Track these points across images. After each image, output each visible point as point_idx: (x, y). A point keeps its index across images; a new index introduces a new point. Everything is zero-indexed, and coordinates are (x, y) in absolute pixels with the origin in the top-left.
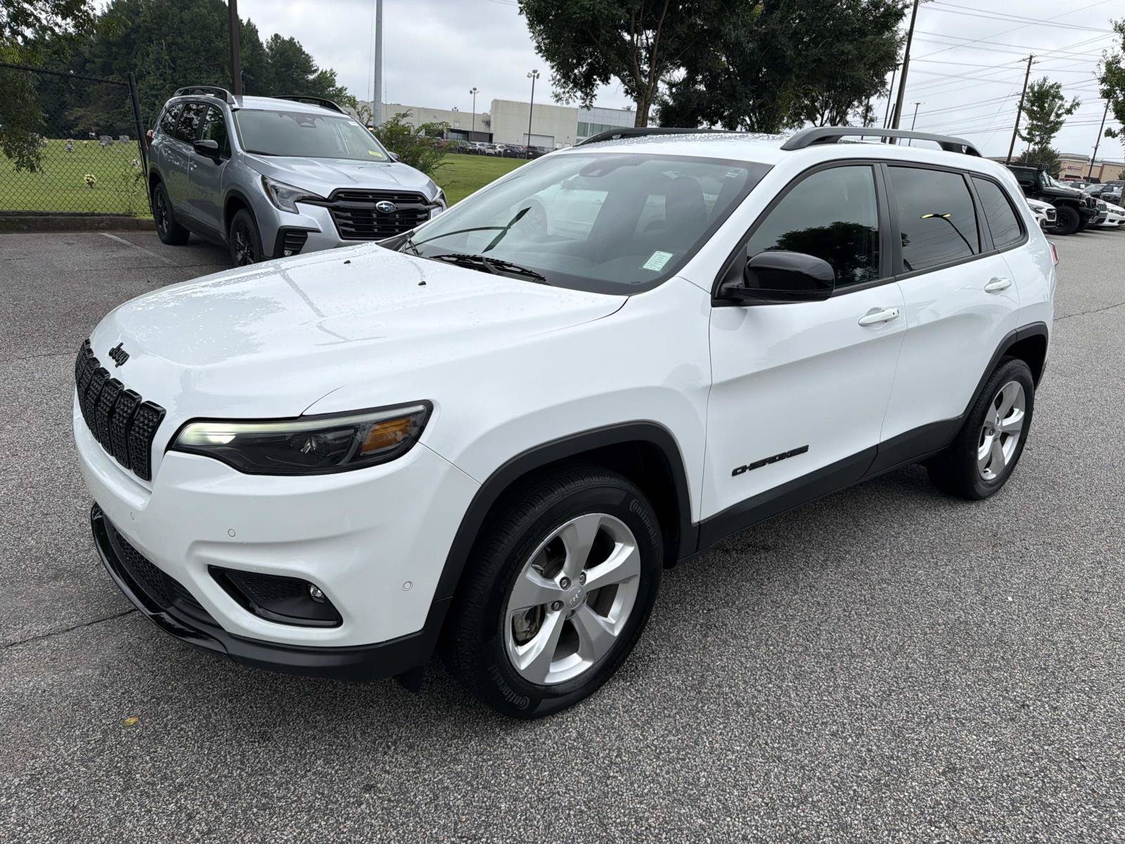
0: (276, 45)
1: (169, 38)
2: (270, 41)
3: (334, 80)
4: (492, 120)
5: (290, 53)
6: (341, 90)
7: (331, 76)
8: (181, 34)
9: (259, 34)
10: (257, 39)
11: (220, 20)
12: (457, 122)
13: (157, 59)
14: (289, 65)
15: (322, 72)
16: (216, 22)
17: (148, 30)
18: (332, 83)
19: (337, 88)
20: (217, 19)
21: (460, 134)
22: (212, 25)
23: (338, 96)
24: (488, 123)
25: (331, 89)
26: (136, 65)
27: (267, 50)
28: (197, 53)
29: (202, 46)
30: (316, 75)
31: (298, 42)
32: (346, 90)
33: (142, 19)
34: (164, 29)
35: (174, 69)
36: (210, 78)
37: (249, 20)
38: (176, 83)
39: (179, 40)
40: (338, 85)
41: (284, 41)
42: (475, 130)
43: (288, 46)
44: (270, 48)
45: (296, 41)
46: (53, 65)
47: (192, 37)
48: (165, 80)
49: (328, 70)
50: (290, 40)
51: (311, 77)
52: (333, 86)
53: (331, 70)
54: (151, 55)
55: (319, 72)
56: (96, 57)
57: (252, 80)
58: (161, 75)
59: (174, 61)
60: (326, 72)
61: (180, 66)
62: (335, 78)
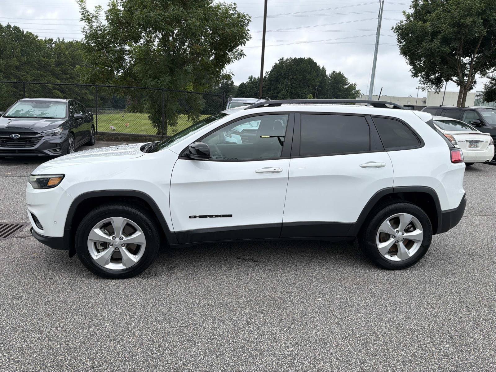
0: (333, 75)
1: (291, 77)
2: (331, 74)
3: (355, 87)
4: (427, 100)
5: (338, 78)
6: (358, 91)
7: (354, 86)
8: (296, 75)
9: (326, 71)
10: (325, 74)
11: (311, 68)
12: (409, 102)
13: (286, 85)
14: (337, 82)
15: (351, 84)
16: (309, 69)
17: (285, 74)
18: (354, 89)
19: (356, 91)
20: (309, 67)
21: (409, 107)
22: (308, 70)
23: (356, 94)
24: (425, 102)
25: (354, 91)
26: (279, 87)
27: (329, 77)
28: (300, 81)
29: (303, 78)
30: (348, 86)
31: (342, 73)
32: (360, 91)
33: (283, 70)
34: (290, 73)
35: (291, 88)
36: (304, 90)
37: (323, 66)
38: (291, 93)
39: (295, 77)
40: (357, 89)
41: (336, 74)
42: (417, 105)
43: (338, 75)
44: (331, 77)
45: (341, 73)
46: (253, 89)
47: (300, 75)
48: (288, 92)
49: (353, 83)
50: (339, 73)
51: (346, 87)
52: (355, 90)
53: (355, 83)
54: (284, 83)
55: (350, 84)
56: (266, 85)
57: (321, 90)
58: (286, 90)
59: (292, 85)
60: (352, 84)
61: (294, 87)
62: (356, 86)
